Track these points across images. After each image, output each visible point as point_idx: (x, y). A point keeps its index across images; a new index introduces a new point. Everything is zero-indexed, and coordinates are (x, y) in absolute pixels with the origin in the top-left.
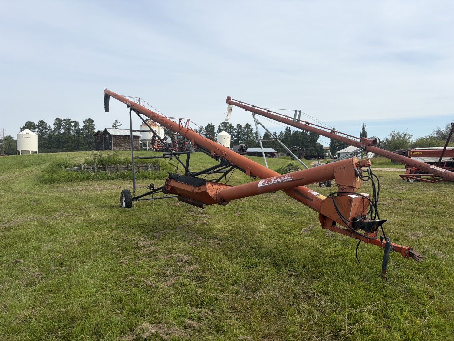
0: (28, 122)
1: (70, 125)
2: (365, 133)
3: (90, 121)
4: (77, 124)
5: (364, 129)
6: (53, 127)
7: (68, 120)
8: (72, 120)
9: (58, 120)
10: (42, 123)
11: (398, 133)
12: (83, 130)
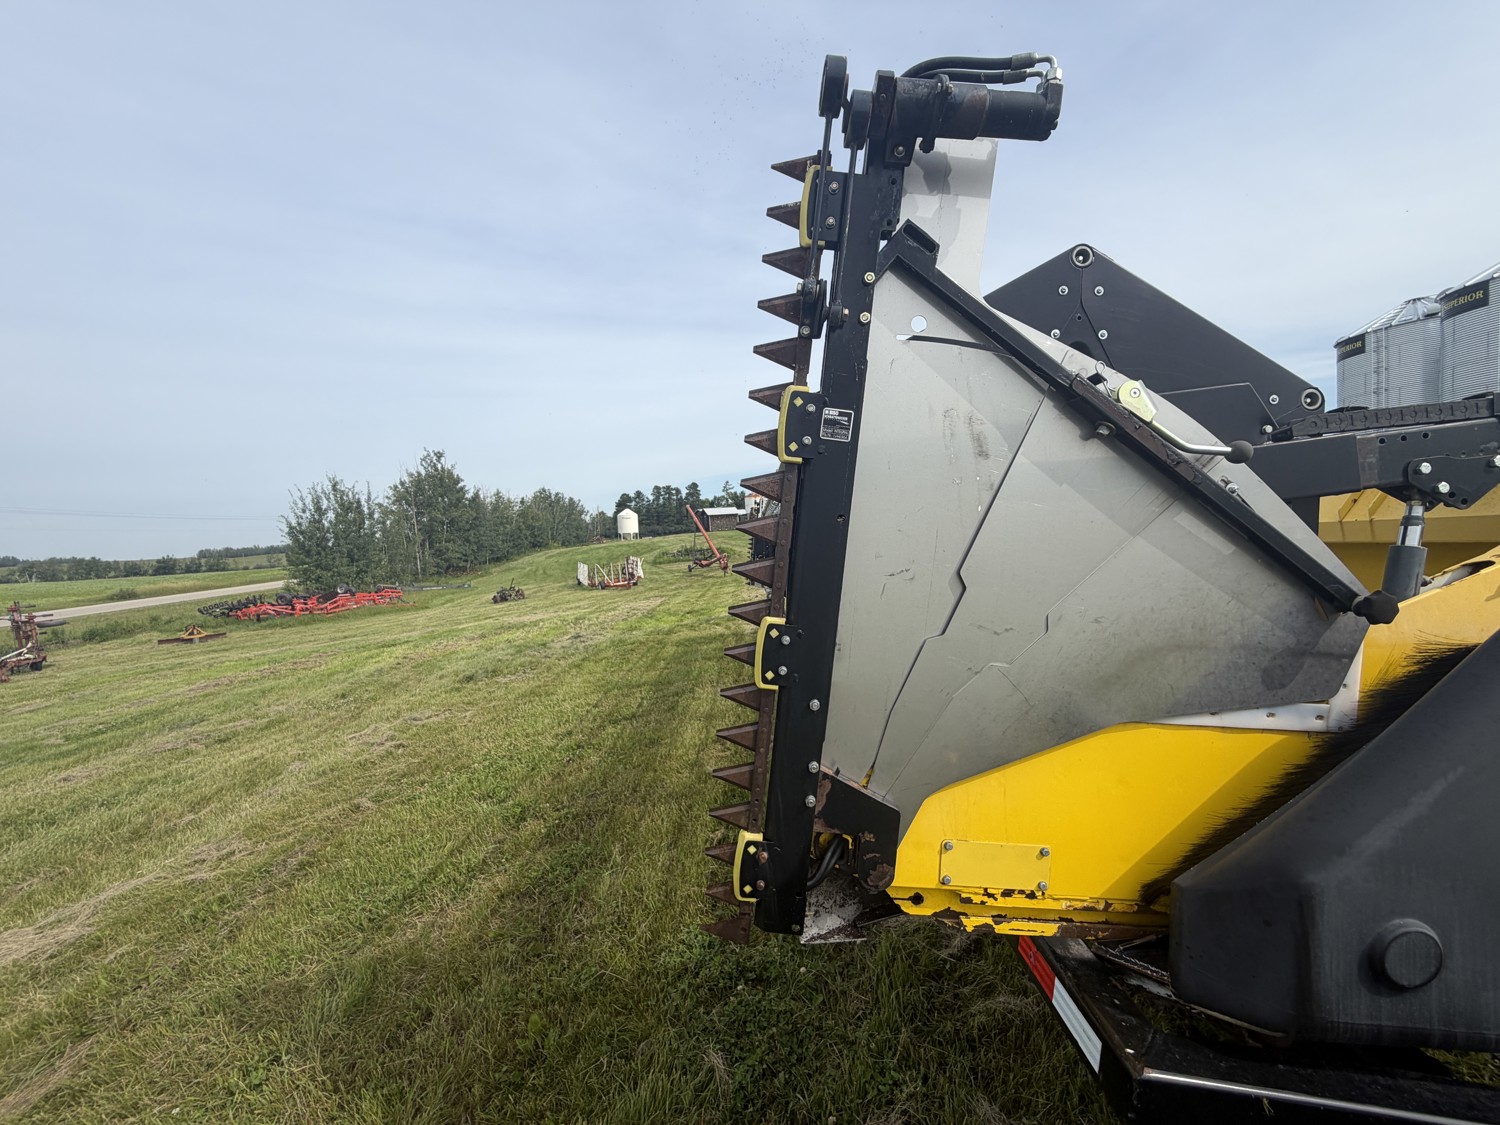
0: (623, 495)
1: (670, 494)
3: (694, 486)
4: (678, 491)
6: (651, 498)
7: (668, 487)
8: (673, 487)
9: (657, 488)
10: (639, 494)
12: (686, 498)
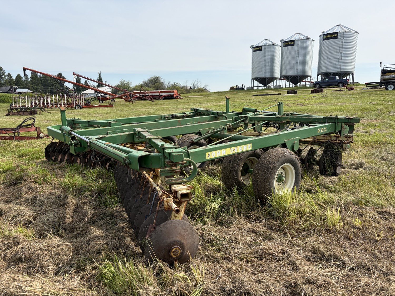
2: (101, 79)
5: (100, 75)
11: (124, 81)
